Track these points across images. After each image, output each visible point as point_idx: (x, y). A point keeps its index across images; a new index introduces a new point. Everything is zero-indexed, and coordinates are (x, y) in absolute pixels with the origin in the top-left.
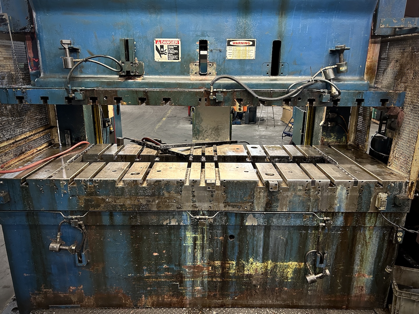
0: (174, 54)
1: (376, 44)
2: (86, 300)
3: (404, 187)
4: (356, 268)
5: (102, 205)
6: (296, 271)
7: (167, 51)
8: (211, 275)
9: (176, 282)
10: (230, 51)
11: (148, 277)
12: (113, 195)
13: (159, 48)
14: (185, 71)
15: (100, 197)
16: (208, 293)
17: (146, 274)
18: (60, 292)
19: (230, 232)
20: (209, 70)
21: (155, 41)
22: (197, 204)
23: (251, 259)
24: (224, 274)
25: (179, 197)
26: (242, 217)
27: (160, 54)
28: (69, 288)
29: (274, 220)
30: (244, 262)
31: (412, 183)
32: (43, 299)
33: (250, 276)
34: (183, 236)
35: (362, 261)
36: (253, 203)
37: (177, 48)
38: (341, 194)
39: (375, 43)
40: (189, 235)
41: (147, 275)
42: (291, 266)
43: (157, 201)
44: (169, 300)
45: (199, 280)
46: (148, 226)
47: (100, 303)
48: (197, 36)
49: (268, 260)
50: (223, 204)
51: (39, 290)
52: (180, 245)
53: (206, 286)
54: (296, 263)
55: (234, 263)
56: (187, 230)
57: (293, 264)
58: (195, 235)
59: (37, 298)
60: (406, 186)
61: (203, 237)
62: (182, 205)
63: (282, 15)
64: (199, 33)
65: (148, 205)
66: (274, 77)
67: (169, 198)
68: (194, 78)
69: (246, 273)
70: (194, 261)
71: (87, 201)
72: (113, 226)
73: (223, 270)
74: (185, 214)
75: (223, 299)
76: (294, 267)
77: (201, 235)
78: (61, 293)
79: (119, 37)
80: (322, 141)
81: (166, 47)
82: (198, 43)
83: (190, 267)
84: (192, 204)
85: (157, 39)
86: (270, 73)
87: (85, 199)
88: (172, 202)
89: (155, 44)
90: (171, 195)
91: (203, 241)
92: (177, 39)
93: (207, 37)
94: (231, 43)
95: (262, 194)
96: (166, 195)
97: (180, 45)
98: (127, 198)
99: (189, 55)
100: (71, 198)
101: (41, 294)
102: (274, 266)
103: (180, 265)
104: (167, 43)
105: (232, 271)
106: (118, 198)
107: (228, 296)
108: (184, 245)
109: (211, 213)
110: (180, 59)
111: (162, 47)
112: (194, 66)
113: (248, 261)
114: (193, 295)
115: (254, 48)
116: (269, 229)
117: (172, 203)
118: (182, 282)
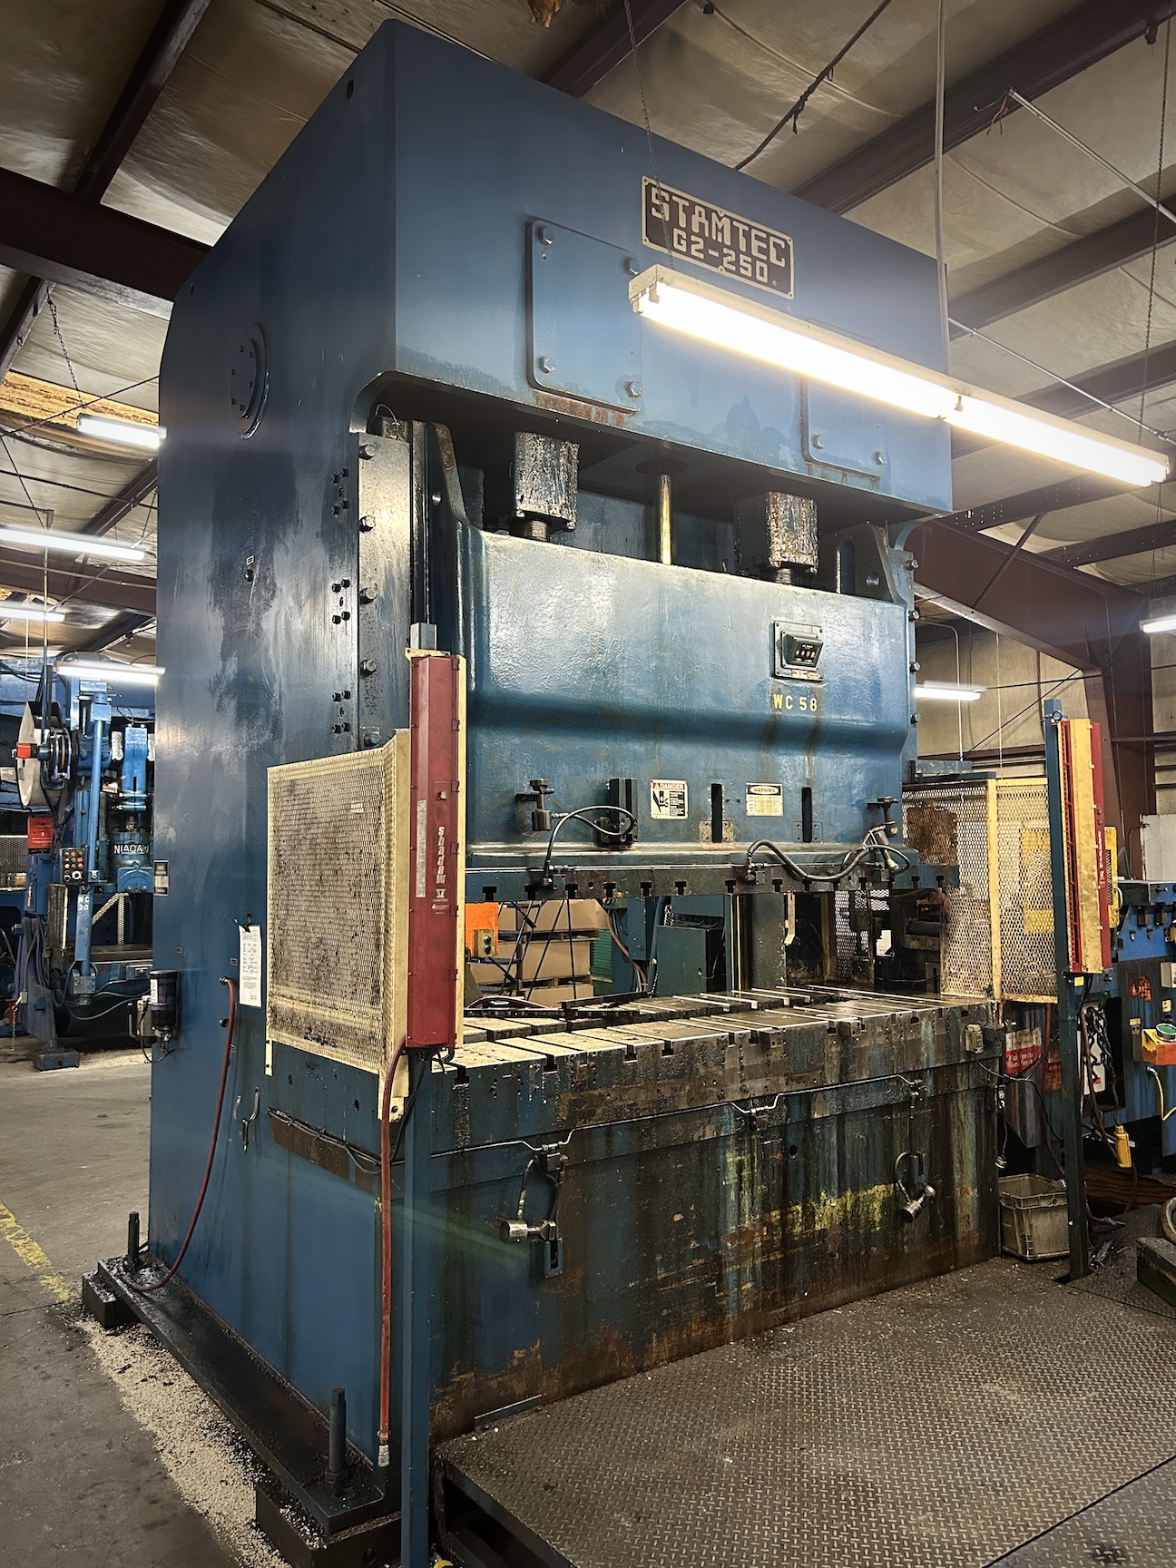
0: (678, 807)
2: (545, 1384)
3: (990, 1013)
4: (957, 1177)
5: (599, 1111)
6: (886, 1205)
7: (668, 801)
8: (767, 1248)
9: (711, 1282)
10: (751, 803)
11: (665, 1282)
12: (617, 1084)
13: (658, 795)
14: (692, 836)
15: (596, 1093)
16: (763, 1294)
17: (661, 1274)
18: (490, 1377)
19: (791, 1141)
20: (725, 834)
21: (652, 784)
22: (748, 1084)
23: (823, 1194)
24: (787, 1241)
25: (720, 1073)
26: (807, 1100)
27: (659, 806)
28: (512, 1357)
29: (851, 1100)
30: (813, 1203)
31: (998, 1004)
32: (450, 1408)
33: (823, 1232)
34: (721, 1165)
35: (961, 1162)
36: (823, 1068)
37: (681, 797)
40: (731, 1159)
41: (663, 1276)
42: (877, 1196)
43: (688, 1088)
44: (700, 1332)
45: (748, 1265)
46: (668, 1149)
47: (571, 1384)
48: (709, 777)
49: (845, 1190)
50: (783, 1078)
51: (445, 1383)
52: (718, 1184)
53: (759, 1278)
54: (882, 1187)
55: (799, 1208)
56: (728, 1147)
57: (879, 1190)
58: (739, 1158)
59: (437, 1411)
60: (992, 1009)
61: (753, 1158)
62: (724, 1088)
63: (809, 749)
64: (711, 773)
65: (673, 1097)
66: (806, 845)
67: (705, 1078)
68: (705, 847)
69: (818, 1227)
70: (739, 1222)
71: (573, 1104)
72: (609, 1161)
73: (783, 1231)
74: (727, 1111)
75: (786, 1305)
76: (882, 1194)
77: (749, 1155)
78: (492, 1379)
81: (666, 795)
82: (709, 789)
83: (733, 1237)
84: (740, 1085)
85: (655, 781)
86: (801, 839)
87: (570, 1101)
88: (710, 1086)
89: (652, 789)
90: (709, 1070)
91: (752, 1169)
92: (684, 782)
93: (721, 780)
94: (752, 790)
95: (834, 1049)
96: (702, 1071)
97: (686, 791)
98: (640, 1087)
99: (698, 808)
100: (545, 1102)
102: (856, 1201)
103: (717, 1236)
104: (670, 787)
105: (798, 1229)
106: (627, 1090)
107: (793, 1292)
108: (724, 1183)
109: (766, 1099)
110: (686, 814)
111: (662, 794)
112: (704, 827)
113: (818, 1201)
114: (739, 1307)
115: (780, 798)
116: (844, 1123)
117: (711, 1089)
118: (720, 1279)
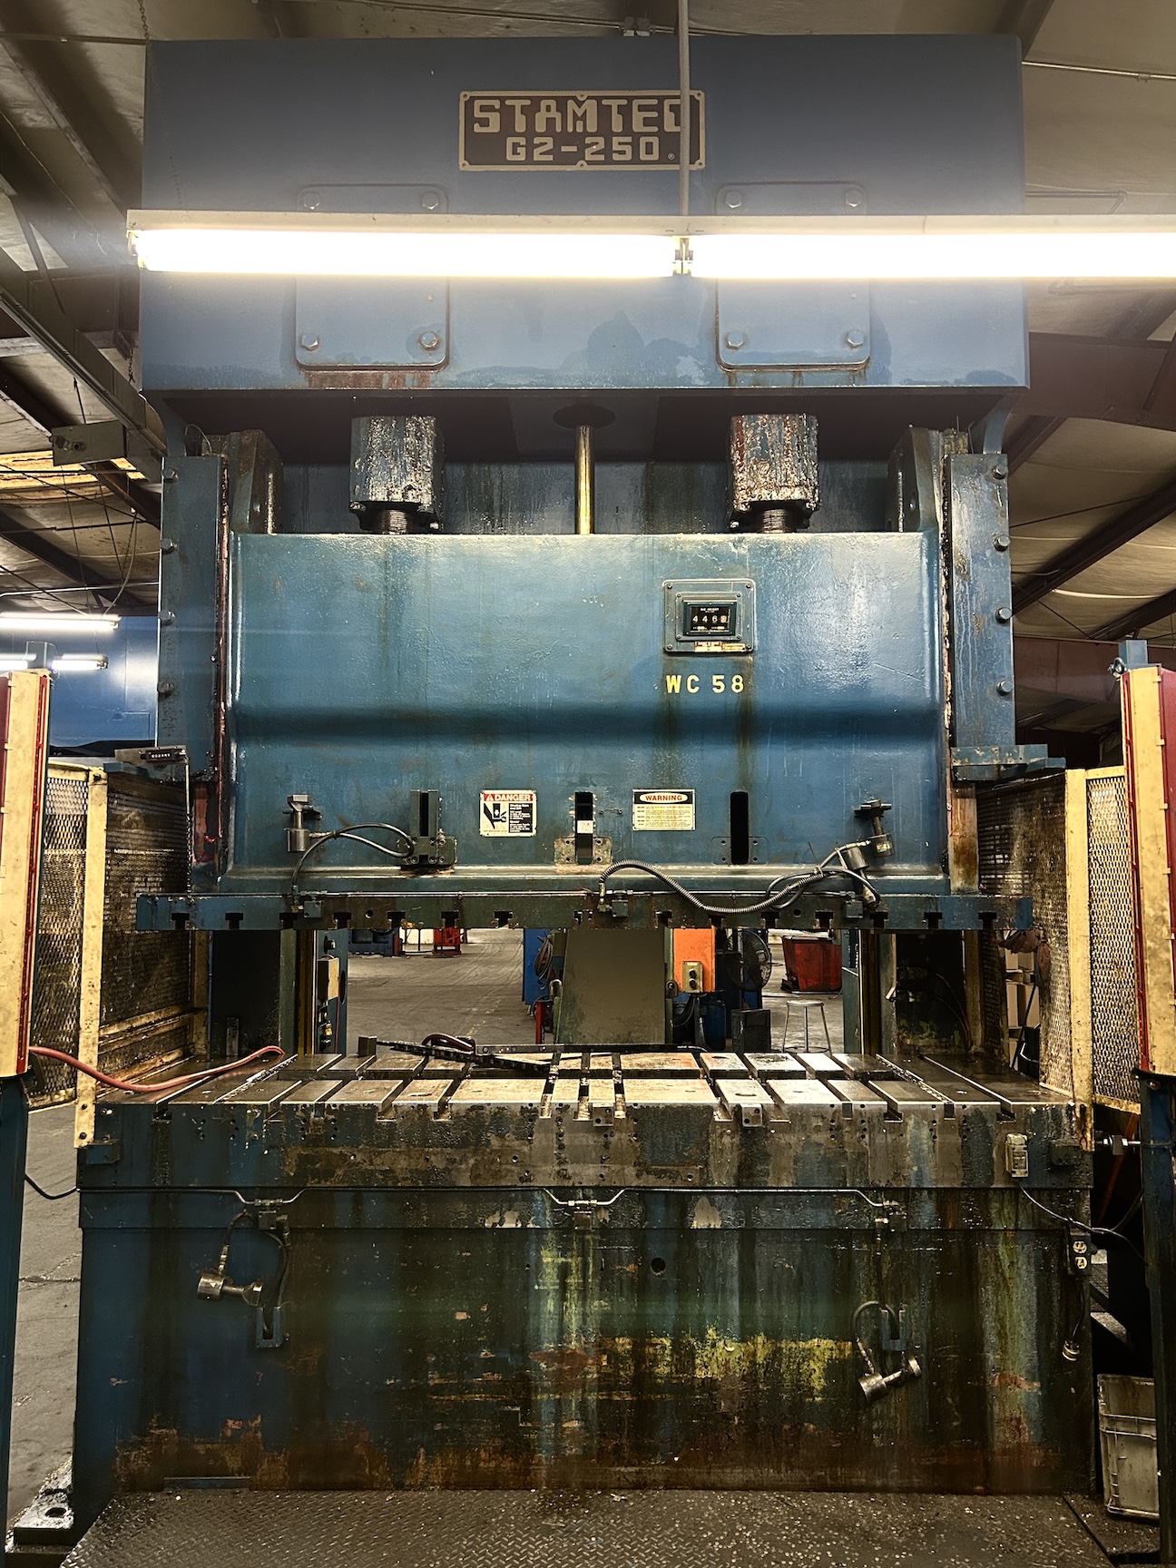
0: (521, 822)
1: (967, 800)
2: (265, 1466)
3: (1065, 1120)
4: (992, 1357)
5: (340, 1172)
6: (834, 1369)
7: (507, 815)
8: (607, 1383)
9: (513, 1406)
10: (641, 814)
11: (438, 1390)
12: (367, 1144)
13: (491, 809)
14: (547, 857)
15: (335, 1151)
16: (599, 1442)
17: (434, 1379)
18: (196, 1440)
19: (655, 1250)
20: (596, 852)
21: (482, 796)
22: (570, 1169)
23: (710, 1331)
24: (642, 1381)
25: (526, 1149)
26: (682, 1204)
27: (492, 821)
28: (225, 1425)
29: (763, 1214)
30: (692, 1340)
31: (1083, 1109)
32: (148, 1460)
33: (711, 1384)
34: (532, 1263)
35: (1002, 1335)
36: (706, 1165)
37: (528, 809)
38: (916, 1138)
39: (965, 797)
40: (550, 1260)
41: (437, 1381)
42: (817, 1353)
43: (472, 1161)
44: (493, 1464)
45: (574, 1398)
46: (447, 1231)
47: (302, 1477)
48: (571, 784)
49: (754, 1333)
50: (632, 1168)
51: (143, 1432)
52: (527, 1288)
53: (593, 1418)
54: (827, 1343)
55: (667, 1343)
56: (544, 1242)
57: (823, 1347)
58: (564, 1260)
59: (132, 1458)
60: (1070, 1117)
61: (585, 1265)
62: (531, 1170)
63: (744, 742)
64: (575, 780)
65: (450, 1171)
66: (738, 867)
67: (500, 1153)
68: (563, 870)
69: (700, 1374)
70: (561, 1340)
71: (302, 1160)
72: (358, 1231)
73: (637, 1366)
74: (539, 1198)
75: (640, 1464)
76: (828, 1353)
77: (579, 1259)
78: (198, 1443)
79: (408, 787)
80: (901, 1044)
81: (504, 808)
82: (572, 799)
83: (550, 1358)
84: (557, 1168)
85: (486, 792)
86: (729, 859)
87: (300, 1156)
88: (507, 1163)
89: (482, 802)
90: (507, 1143)
91: (585, 1277)
92: (530, 792)
93: (591, 786)
94: (643, 798)
95: (726, 1140)
96: (495, 1142)
97: (534, 803)
98: (400, 1152)
99: (553, 822)
100: (266, 1152)
101: (142, 1443)
102: (774, 1353)
103: (523, 1351)
104: (510, 799)
105: (663, 1370)
106: (380, 1153)
107: (653, 1451)
108: (536, 1287)
109: (602, 1192)
110: (534, 831)
111: (497, 807)
112: (563, 845)
113: (702, 1338)
114: (558, 1449)
115: (691, 808)
116: (753, 1243)
117: (509, 1167)
118: (527, 1404)
